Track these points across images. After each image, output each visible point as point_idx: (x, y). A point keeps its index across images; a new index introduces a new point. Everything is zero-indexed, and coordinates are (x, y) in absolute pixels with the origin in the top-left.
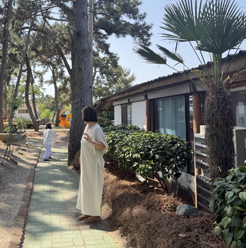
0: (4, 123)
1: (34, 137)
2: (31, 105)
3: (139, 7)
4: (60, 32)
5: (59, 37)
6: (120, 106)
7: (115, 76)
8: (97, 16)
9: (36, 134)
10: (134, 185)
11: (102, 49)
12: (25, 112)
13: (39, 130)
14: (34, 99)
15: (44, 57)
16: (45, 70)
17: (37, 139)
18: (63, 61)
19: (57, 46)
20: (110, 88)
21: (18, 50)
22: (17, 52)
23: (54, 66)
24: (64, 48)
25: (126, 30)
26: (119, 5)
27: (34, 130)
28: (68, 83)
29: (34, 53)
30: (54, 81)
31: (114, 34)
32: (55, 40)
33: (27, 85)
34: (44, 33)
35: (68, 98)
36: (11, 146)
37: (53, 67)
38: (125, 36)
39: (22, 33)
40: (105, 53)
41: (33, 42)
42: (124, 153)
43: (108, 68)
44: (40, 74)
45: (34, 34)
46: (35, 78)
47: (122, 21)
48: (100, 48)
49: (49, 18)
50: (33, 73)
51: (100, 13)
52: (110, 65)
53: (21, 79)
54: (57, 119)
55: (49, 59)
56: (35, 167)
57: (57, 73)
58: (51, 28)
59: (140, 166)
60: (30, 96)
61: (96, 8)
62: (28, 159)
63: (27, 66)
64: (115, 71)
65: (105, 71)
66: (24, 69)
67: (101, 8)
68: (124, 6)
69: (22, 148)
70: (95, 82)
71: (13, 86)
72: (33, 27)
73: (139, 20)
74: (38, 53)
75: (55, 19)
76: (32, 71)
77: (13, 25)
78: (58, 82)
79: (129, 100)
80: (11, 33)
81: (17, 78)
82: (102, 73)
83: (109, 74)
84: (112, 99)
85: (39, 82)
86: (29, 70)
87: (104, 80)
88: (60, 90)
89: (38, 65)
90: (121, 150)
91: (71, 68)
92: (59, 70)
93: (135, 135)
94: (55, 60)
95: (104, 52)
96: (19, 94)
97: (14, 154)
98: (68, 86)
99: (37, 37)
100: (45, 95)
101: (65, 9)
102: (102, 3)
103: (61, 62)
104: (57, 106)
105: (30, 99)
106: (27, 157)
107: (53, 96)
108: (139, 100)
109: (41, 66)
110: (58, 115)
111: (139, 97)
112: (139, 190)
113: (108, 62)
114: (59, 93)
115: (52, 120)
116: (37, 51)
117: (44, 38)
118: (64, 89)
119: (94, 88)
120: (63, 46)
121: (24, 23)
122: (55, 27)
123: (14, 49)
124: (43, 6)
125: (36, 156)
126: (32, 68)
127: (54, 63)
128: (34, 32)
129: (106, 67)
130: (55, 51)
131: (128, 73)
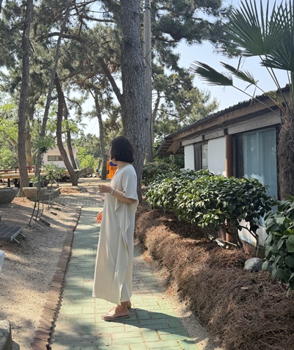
0: (29, 174)
1: (72, 194)
2: (66, 148)
4: (104, 39)
5: (102, 47)
6: (192, 146)
7: (189, 104)
8: (159, 13)
9: (73, 189)
11: (166, 62)
12: (57, 159)
13: (79, 185)
14: (69, 140)
15: (82, 77)
16: (84, 96)
17: (76, 196)
18: (109, 82)
19: (100, 60)
20: (181, 121)
21: (44, 68)
22: (42, 71)
23: (97, 91)
24: (112, 63)
25: (202, 32)
27: (71, 184)
28: (119, 115)
29: (67, 72)
30: (98, 112)
32: (96, 52)
33: (59, 120)
34: (81, 40)
37: (95, 92)
38: (200, 42)
39: (49, 42)
40: (173, 69)
41: (65, 55)
42: (185, 201)
43: (178, 92)
44: (77, 103)
45: (66, 43)
46: (70, 108)
47: (196, 19)
48: (164, 60)
49: (88, 18)
50: (67, 102)
51: (162, 9)
52: (180, 86)
53: (50, 111)
54: (105, 168)
55: (90, 80)
56: (74, 230)
57: (102, 101)
58: (91, 32)
59: (204, 216)
60: (63, 135)
61: (156, 1)
62: (64, 220)
63: (57, 91)
64: (188, 95)
65: (173, 96)
66: (53, 95)
69: (55, 207)
70: (159, 112)
71: (39, 122)
72: (65, 32)
73: (221, 16)
74: (73, 72)
75: (96, 20)
76: (66, 99)
77: (35, 30)
78: (103, 113)
80: (33, 43)
81: (44, 110)
82: (168, 100)
83: (180, 100)
84: (181, 136)
85: (76, 115)
86: (61, 97)
87: (171, 109)
88: (107, 125)
89: (74, 89)
91: (122, 93)
92: (105, 96)
94: (98, 81)
95: (171, 67)
96: (48, 133)
98: (119, 119)
99: (71, 48)
100: (86, 133)
101: (110, 5)
103: (108, 85)
104: (104, 150)
106: (62, 218)
107: (98, 135)
108: (217, 136)
109: (77, 91)
110: (105, 163)
111: (216, 133)
113: (178, 82)
114: (106, 130)
115: (97, 171)
116: (71, 69)
117: (80, 49)
118: (112, 124)
119: (158, 122)
120: (109, 59)
121: (51, 28)
122: (97, 30)
123: (38, 67)
125: (75, 216)
126: (65, 94)
127: (97, 86)
128: (66, 40)
129: (175, 90)
131: (208, 97)
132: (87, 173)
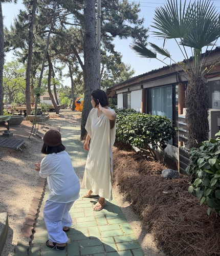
0: (32, 107)
1: (56, 118)
2: (53, 93)
3: (138, 14)
4: (75, 34)
5: (73, 39)
6: (122, 94)
7: (119, 71)
8: (104, 21)
9: (57, 116)
10: (130, 154)
11: (108, 48)
12: (48, 99)
13: (60, 113)
14: (55, 89)
15: (62, 55)
16: (63, 65)
17: (58, 120)
18: (77, 58)
19: (72, 46)
20: (115, 80)
21: (41, 49)
22: (40, 51)
23: (70, 63)
24: (78, 48)
25: (128, 32)
26: (122, 12)
27: (55, 113)
28: (82, 76)
29: (53, 52)
30: (70, 75)
31: (118, 36)
32: (70, 41)
33: (49, 78)
34: (62, 36)
35: (82, 88)
36: (37, 125)
38: (126, 38)
39: (44, 36)
40: (111, 52)
41: (53, 43)
42: (123, 129)
44: (60, 69)
45: (54, 36)
46: (56, 72)
47: (124, 25)
48: (107, 48)
49: (66, 23)
51: (107, 19)
52: (115, 62)
53: (44, 73)
54: (74, 104)
55: (66, 57)
57: (73, 68)
58: (68, 31)
59: (135, 139)
60: (52, 86)
61: (103, 15)
63: (49, 62)
64: (119, 66)
65: (111, 67)
66: (46, 64)
67: (107, 14)
68: (126, 13)
69: (46, 126)
70: (103, 75)
71: (38, 79)
72: (53, 30)
73: (138, 24)
74: (57, 52)
75: (70, 24)
76: (53, 67)
77: (37, 28)
78: (73, 75)
79: (129, 89)
80: (35, 36)
82: (108, 69)
83: (114, 69)
84: (116, 88)
85: (59, 76)
86: (50, 65)
87: (110, 74)
88: (75, 82)
89: (58, 62)
90: (120, 127)
91: (84, 64)
92: (74, 66)
93: (132, 116)
94: (71, 57)
97: (39, 131)
98: (82, 78)
99: (56, 39)
100: (64, 86)
101: (78, 16)
102: (108, 10)
103: (76, 60)
104: (73, 95)
105: (51, 89)
107: (70, 87)
108: (136, 89)
109: (60, 63)
110: (74, 101)
111: (136, 87)
112: (134, 158)
113: (113, 60)
114: (75, 84)
115: (70, 106)
117: (61, 39)
118: (78, 81)
119: (102, 80)
120: (77, 46)
121: (45, 27)
122: (70, 30)
123: (38, 49)
124: (60, 14)
126: (53, 64)
127: (70, 60)
128: (54, 35)
129: (112, 64)
130: (71, 50)
131: (129, 68)
132: (64, 107)
